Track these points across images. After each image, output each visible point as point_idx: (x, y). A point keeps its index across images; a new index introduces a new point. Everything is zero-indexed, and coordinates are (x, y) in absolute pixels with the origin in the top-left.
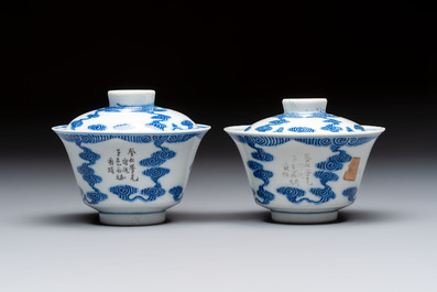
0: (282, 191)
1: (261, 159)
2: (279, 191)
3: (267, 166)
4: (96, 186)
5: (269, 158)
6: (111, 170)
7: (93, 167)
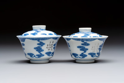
0: (90, 54)
1: (85, 45)
2: (89, 54)
3: (86, 47)
4: (41, 53)
5: (88, 45)
6: (47, 48)
7: (41, 47)
